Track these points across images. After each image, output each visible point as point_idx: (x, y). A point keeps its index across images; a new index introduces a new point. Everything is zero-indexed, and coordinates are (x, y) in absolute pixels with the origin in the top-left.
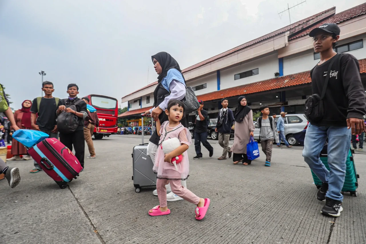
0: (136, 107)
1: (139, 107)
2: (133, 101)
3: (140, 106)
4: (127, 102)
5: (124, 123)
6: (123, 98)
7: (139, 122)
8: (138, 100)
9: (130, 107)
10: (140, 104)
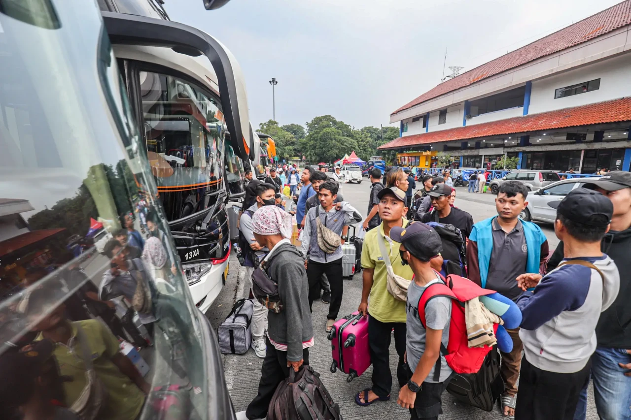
0: (416, 130)
1: (423, 131)
2: (412, 119)
3: (425, 128)
4: (400, 121)
5: (387, 156)
6: (393, 114)
7: (420, 157)
8: (421, 117)
9: (405, 130)
10: (425, 125)
